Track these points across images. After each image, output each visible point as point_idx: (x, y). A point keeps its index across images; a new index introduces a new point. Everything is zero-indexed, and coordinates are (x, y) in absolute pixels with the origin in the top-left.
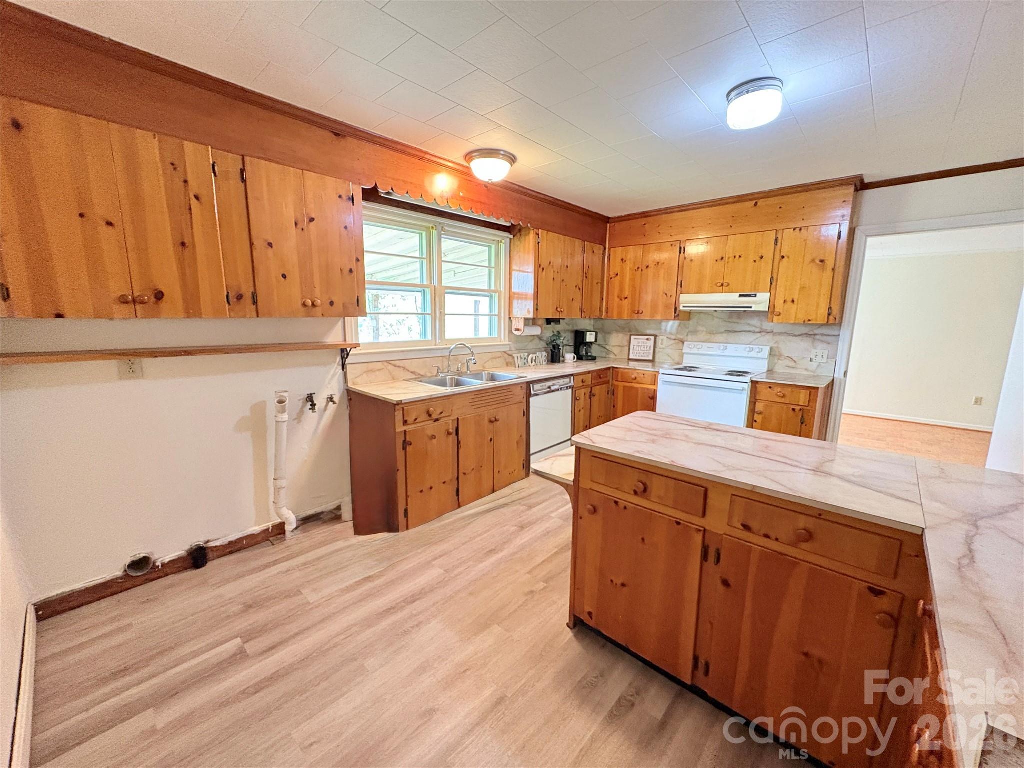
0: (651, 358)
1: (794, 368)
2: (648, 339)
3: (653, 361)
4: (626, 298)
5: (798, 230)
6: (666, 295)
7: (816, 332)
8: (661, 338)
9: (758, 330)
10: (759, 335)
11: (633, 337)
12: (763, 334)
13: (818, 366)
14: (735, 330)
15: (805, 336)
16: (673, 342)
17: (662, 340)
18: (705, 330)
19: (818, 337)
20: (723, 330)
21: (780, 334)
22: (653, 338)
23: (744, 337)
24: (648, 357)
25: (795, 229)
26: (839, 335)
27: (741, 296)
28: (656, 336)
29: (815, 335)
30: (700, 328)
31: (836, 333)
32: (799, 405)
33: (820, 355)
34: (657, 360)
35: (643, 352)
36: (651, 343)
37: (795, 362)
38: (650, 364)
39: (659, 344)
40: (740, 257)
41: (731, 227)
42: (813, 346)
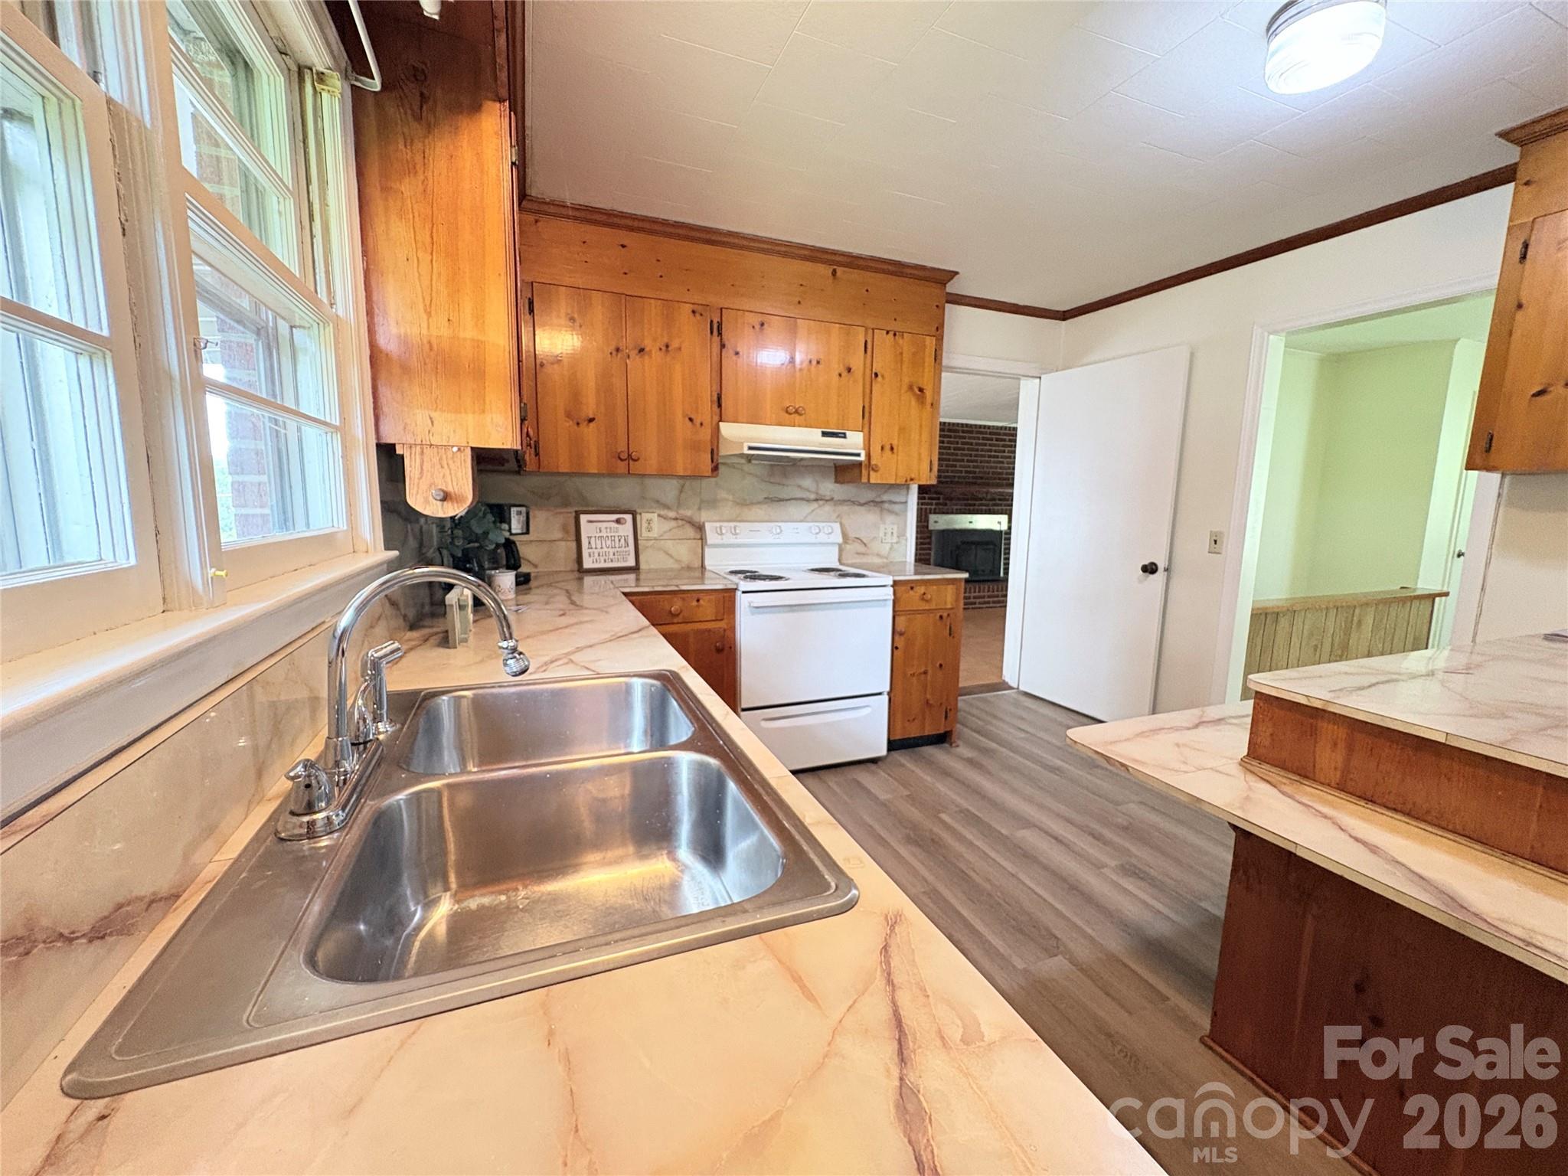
0: (632, 563)
1: (864, 554)
2: (618, 521)
3: (635, 569)
4: (591, 420)
5: (891, 334)
6: (691, 420)
7: (885, 497)
8: (646, 516)
9: (813, 496)
10: (815, 505)
11: (584, 518)
12: (821, 502)
13: (891, 549)
14: (781, 497)
15: (872, 504)
16: (673, 524)
17: (649, 522)
18: (731, 497)
19: (886, 506)
20: (761, 497)
21: (843, 502)
22: (628, 517)
23: (794, 510)
24: (625, 560)
25: (888, 332)
26: (906, 502)
27: (824, 434)
28: (634, 514)
29: (882, 502)
30: (723, 494)
31: (903, 499)
32: (946, 609)
33: (889, 531)
34: (643, 566)
35: (611, 551)
36: (627, 529)
37: (865, 544)
38: (632, 577)
39: (643, 533)
40: (818, 362)
41: (799, 302)
42: (881, 519)
